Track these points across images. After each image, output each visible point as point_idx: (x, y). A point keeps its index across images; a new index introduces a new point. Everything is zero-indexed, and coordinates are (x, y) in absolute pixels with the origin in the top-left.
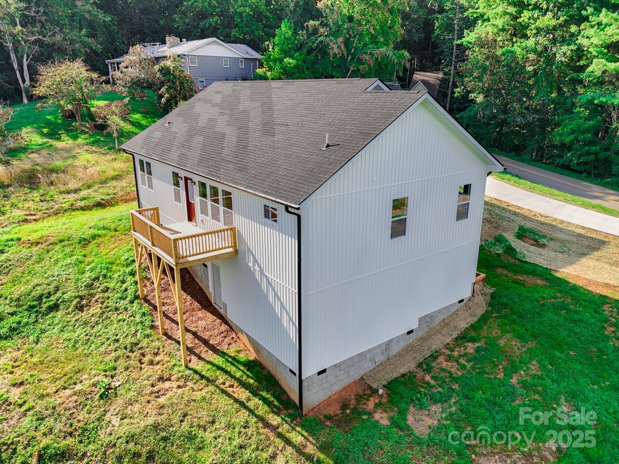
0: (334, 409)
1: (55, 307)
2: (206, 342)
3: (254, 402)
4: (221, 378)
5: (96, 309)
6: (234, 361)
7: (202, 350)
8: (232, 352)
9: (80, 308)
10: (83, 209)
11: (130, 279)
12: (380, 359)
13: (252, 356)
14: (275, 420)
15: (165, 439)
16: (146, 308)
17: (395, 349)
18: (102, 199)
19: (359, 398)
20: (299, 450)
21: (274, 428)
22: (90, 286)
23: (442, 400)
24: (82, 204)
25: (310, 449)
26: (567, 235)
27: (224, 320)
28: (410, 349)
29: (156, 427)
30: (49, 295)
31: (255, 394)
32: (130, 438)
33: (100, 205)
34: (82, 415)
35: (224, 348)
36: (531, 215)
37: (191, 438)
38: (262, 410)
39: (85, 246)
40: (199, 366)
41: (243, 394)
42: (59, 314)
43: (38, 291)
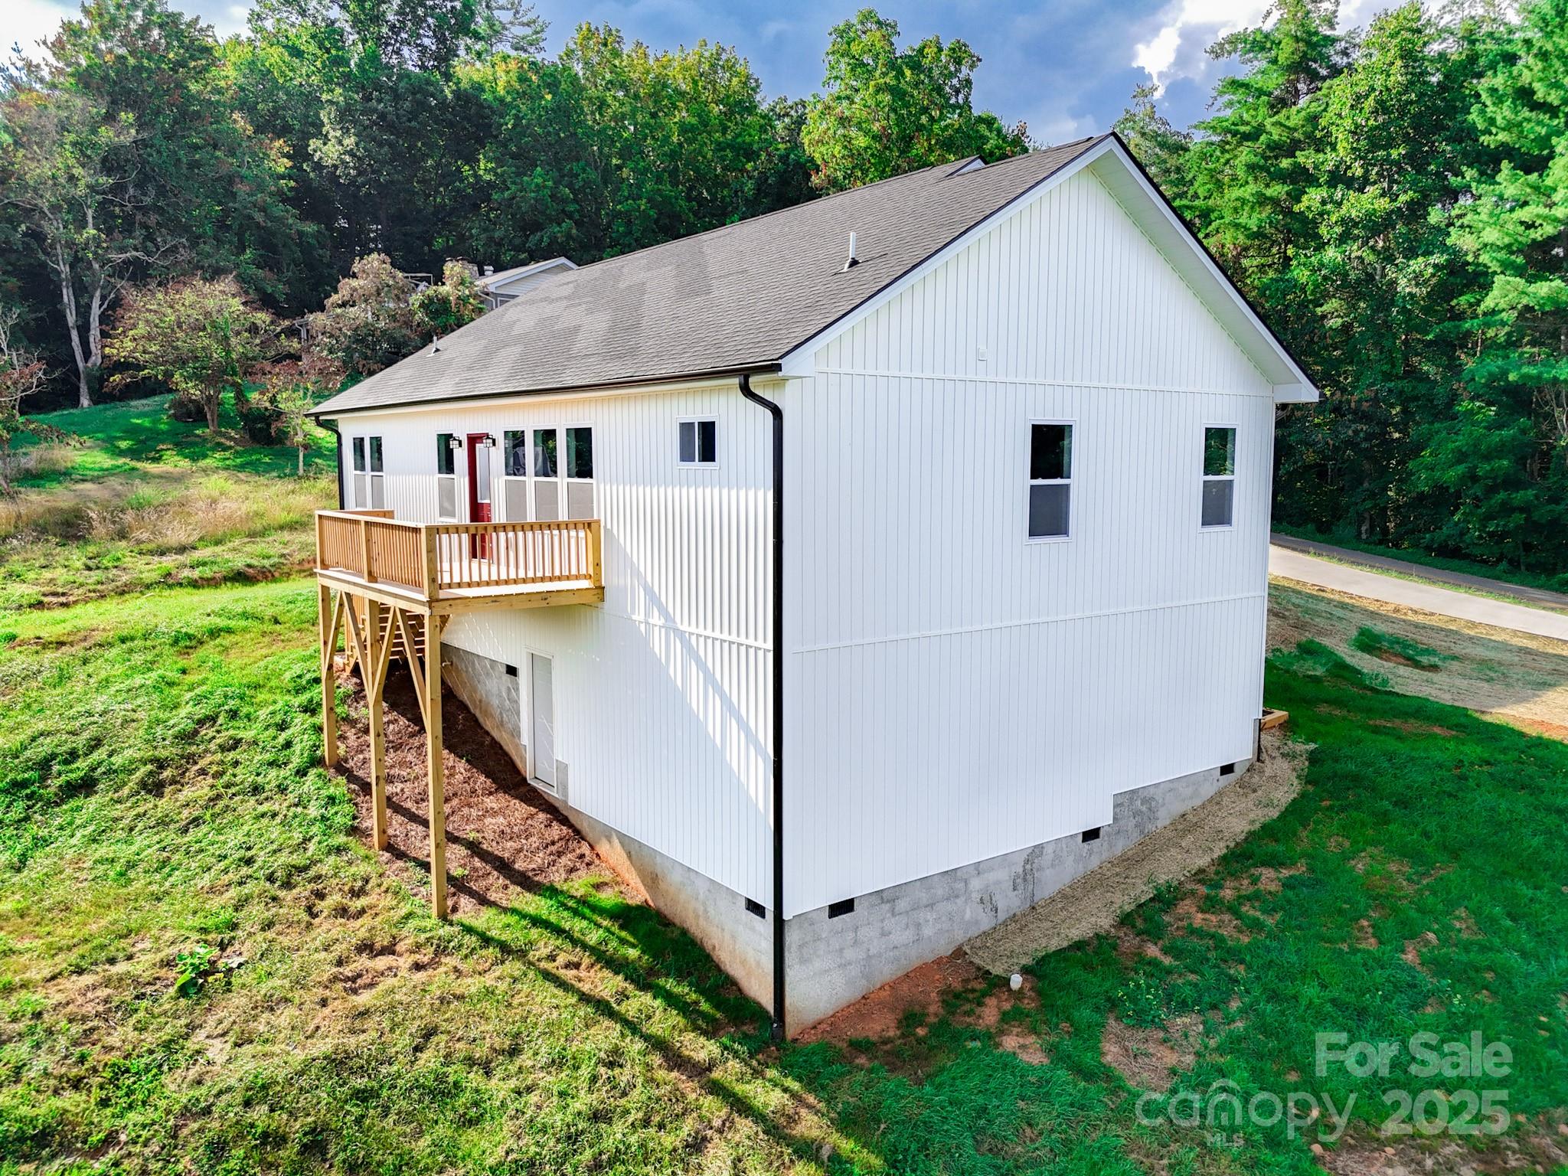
0: (882, 1026)
1: (86, 786)
2: (503, 867)
3: (638, 1003)
4: (544, 944)
5: (199, 790)
6: (583, 907)
8: (579, 885)
9: (154, 787)
10: (195, 584)
11: (301, 721)
12: (1010, 902)
13: (638, 894)
14: (701, 1049)
15: (362, 1096)
16: (339, 786)
17: (1052, 881)
18: (249, 566)
19: (953, 999)
20: (775, 1129)
21: (698, 1071)
22: (187, 737)
23: (1202, 1001)
24: (196, 574)
25: (810, 1126)
27: (556, 813)
28: (1090, 884)
29: (338, 1063)
30: (73, 755)
31: (643, 981)
32: (258, 1093)
33: (242, 578)
34: (121, 1035)
35: (557, 878)
37: (441, 1092)
38: (664, 1022)
39: (186, 651)
41: (606, 984)
42: (94, 802)
43: (46, 746)
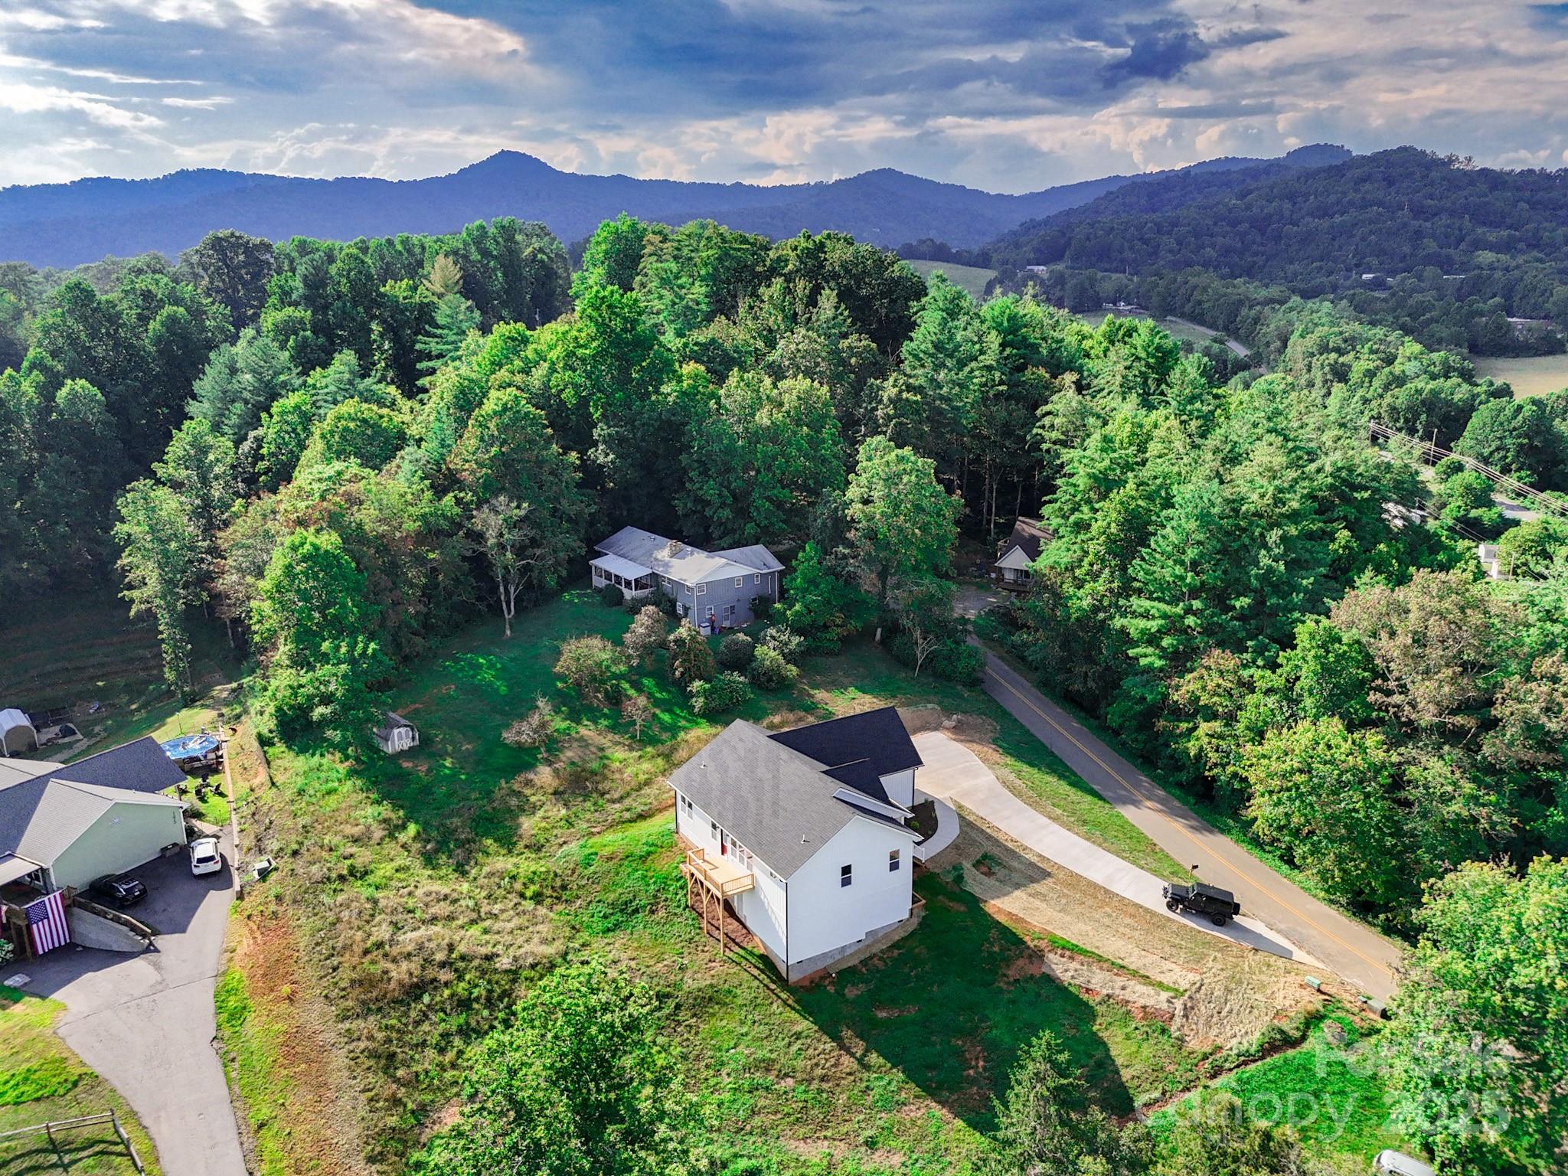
0: (807, 983)
1: (636, 911)
2: (733, 940)
3: (762, 976)
4: (744, 963)
5: (662, 913)
6: (751, 953)
7: (731, 945)
8: (749, 948)
9: (652, 912)
10: (631, 821)
11: (681, 893)
12: (838, 957)
13: (762, 951)
14: (773, 986)
15: (716, 991)
16: (694, 914)
17: (848, 952)
19: (822, 978)
20: (785, 1002)
21: (773, 991)
22: (655, 896)
23: (866, 982)
24: (627, 815)
25: (790, 1002)
26: (1021, 863)
27: (745, 927)
28: (859, 951)
29: (711, 986)
30: (631, 901)
31: (762, 971)
32: (700, 990)
33: (642, 817)
34: (672, 977)
35: (744, 945)
36: (1001, 837)
37: (730, 992)
38: (767, 981)
39: (644, 862)
40: (731, 955)
41: (756, 972)
42: (640, 915)
43: (624, 898)
